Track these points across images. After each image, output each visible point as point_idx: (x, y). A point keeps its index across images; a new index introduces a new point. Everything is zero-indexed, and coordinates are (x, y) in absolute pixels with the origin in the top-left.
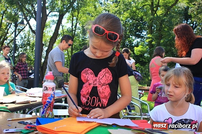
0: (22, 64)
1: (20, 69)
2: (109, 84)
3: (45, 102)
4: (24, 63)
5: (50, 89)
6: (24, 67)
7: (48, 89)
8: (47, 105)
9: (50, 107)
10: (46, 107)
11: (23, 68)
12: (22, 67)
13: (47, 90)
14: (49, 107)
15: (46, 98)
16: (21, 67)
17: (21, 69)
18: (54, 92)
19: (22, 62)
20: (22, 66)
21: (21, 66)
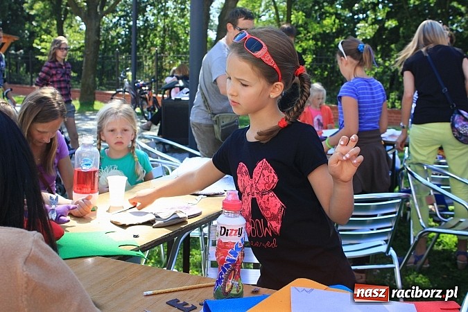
0: (56, 68)
1: (51, 80)
2: (273, 190)
3: (223, 261)
4: (62, 64)
5: (234, 232)
6: (61, 75)
7: (229, 232)
8: (227, 266)
9: (233, 272)
10: (225, 271)
11: (59, 77)
12: (55, 75)
13: (227, 235)
14: (231, 271)
15: (223, 251)
16: (53, 75)
17: (55, 79)
18: (241, 237)
19: (57, 61)
20: (57, 73)
21: (54, 72)
